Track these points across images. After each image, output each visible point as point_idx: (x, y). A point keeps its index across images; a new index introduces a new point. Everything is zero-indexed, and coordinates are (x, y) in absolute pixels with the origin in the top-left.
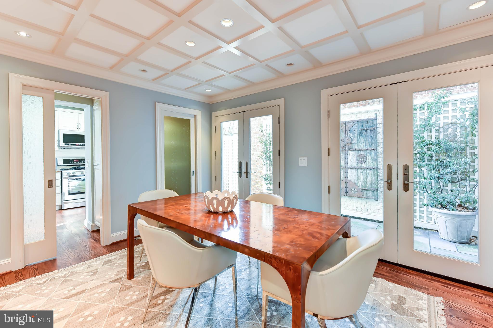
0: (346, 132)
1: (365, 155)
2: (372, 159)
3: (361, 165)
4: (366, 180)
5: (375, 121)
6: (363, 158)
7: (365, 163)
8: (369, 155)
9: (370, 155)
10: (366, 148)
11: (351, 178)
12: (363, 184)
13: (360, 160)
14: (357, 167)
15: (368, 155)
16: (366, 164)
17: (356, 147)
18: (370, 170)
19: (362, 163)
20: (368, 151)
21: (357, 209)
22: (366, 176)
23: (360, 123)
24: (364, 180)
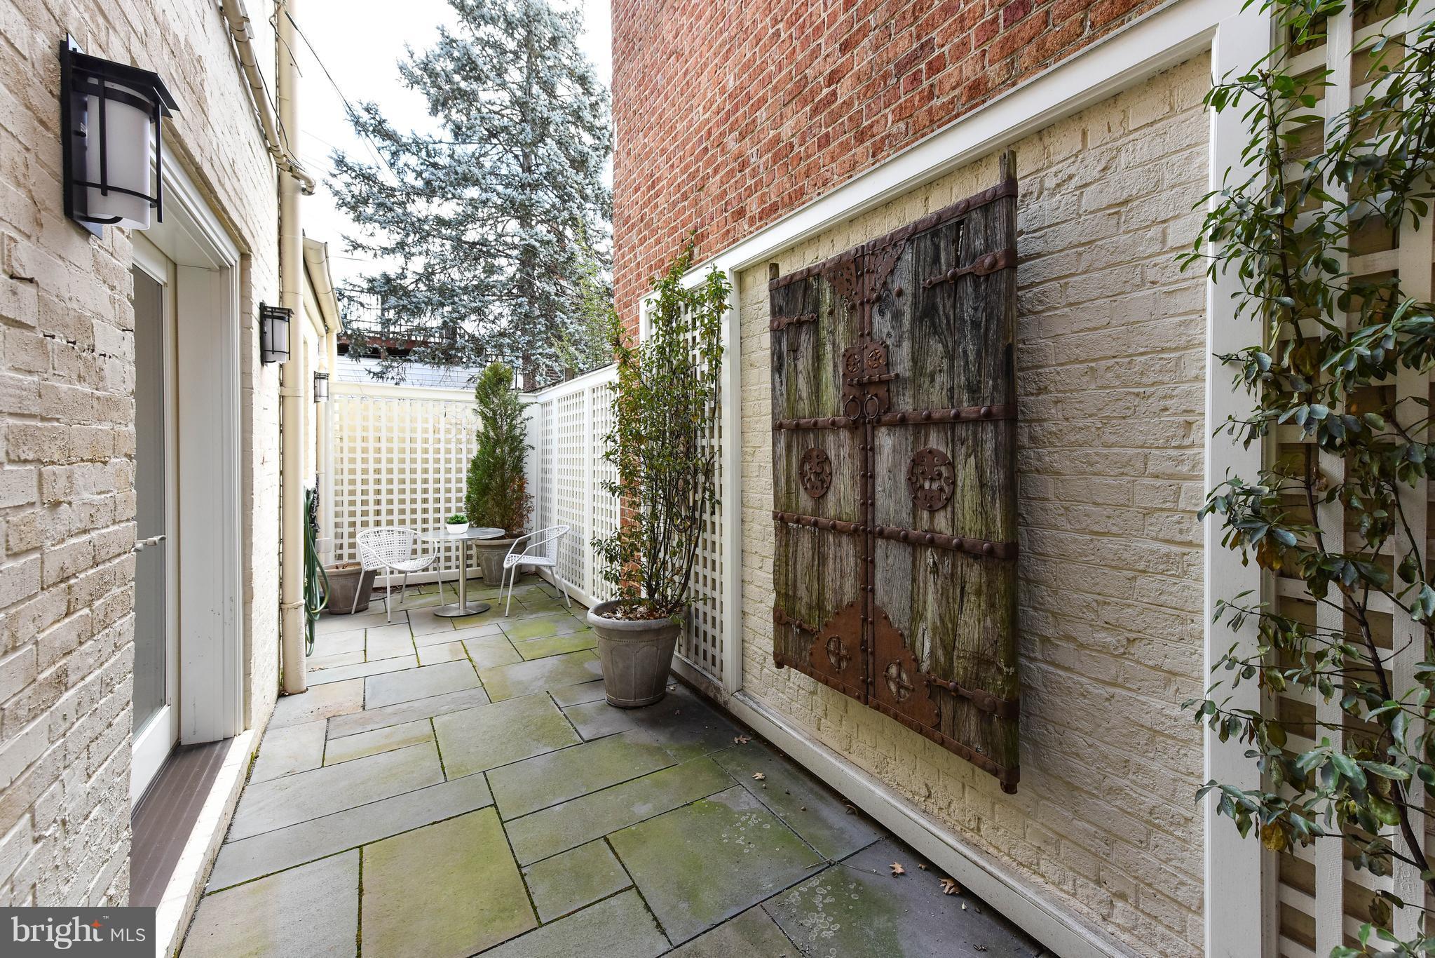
0: (867, 308)
1: (949, 455)
2: (982, 485)
3: (932, 519)
4: (950, 626)
5: (1000, 210)
6: (940, 475)
7: (949, 509)
8: (968, 456)
9: (973, 457)
10: (953, 407)
11: (886, 599)
12: (940, 653)
13: (927, 486)
14: (914, 533)
15: (962, 451)
16: (953, 513)
17: (905, 404)
18: (971, 561)
19: (932, 512)
20: (962, 431)
21: (929, 796)
22: (951, 595)
23: (922, 245)
24: (942, 620)
